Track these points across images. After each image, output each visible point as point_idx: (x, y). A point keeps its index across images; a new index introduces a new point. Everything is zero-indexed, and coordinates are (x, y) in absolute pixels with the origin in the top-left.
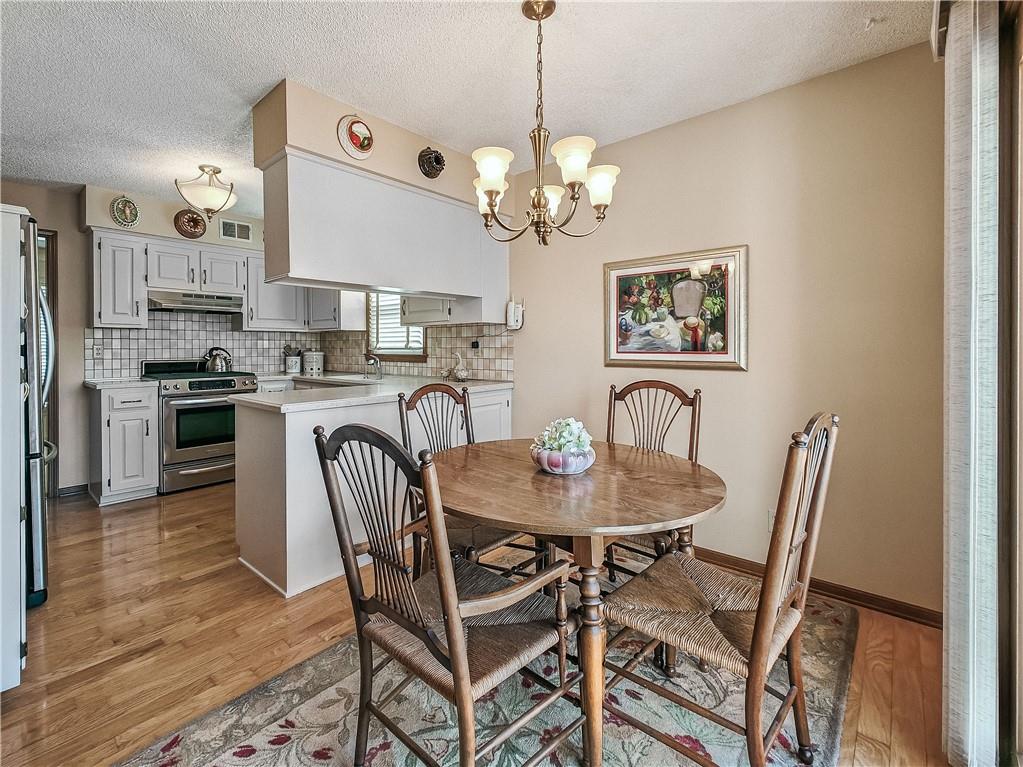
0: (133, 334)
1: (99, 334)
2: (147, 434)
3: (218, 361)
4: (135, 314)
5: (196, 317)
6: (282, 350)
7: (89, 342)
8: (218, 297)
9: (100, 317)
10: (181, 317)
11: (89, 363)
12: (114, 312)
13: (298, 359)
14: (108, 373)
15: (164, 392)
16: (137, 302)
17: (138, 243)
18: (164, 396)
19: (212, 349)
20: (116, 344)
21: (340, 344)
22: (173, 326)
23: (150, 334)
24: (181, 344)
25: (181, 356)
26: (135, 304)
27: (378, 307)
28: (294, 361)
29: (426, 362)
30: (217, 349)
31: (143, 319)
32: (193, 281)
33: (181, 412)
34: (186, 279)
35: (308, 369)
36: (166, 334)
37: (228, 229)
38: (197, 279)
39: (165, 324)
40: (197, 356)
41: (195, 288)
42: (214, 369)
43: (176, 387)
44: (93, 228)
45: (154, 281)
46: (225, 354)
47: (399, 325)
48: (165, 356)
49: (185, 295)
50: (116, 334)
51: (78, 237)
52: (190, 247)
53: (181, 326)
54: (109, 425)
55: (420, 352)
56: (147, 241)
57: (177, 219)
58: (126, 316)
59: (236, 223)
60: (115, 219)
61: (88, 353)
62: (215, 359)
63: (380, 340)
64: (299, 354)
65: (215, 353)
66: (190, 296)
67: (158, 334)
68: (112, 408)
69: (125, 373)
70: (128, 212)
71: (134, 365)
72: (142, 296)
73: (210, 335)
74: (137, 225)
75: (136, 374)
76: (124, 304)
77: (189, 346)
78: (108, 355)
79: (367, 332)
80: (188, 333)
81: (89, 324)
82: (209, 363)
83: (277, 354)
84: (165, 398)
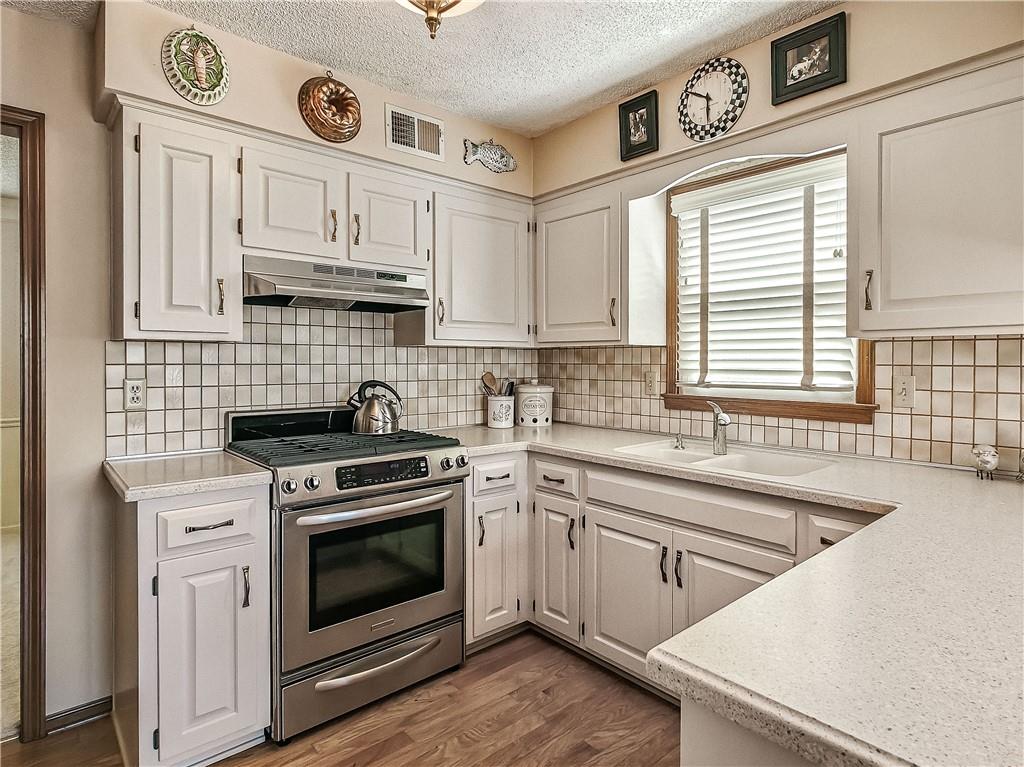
0: (210, 354)
1: (136, 354)
2: (246, 603)
3: (377, 411)
4: (215, 311)
5: (330, 317)
6: (479, 382)
7: (115, 373)
8: (381, 275)
9: (137, 315)
10: (304, 316)
11: (116, 422)
12: (170, 304)
13: (509, 401)
14: (155, 442)
15: (285, 498)
16: (220, 282)
17: (223, 145)
18: (282, 509)
19: (365, 386)
20: (174, 375)
21: (592, 371)
22: (288, 336)
23: (244, 354)
24: (303, 373)
25: (303, 400)
26: (215, 283)
27: (704, 296)
28: (502, 405)
29: (870, 422)
30: (373, 384)
31: (232, 323)
32: (334, 238)
33: (321, 541)
34: (321, 233)
35: (528, 422)
36: (274, 353)
37: (401, 128)
38: (341, 233)
39: (273, 333)
40: (333, 397)
41: (337, 254)
42: (369, 428)
43: (310, 484)
44: (121, 99)
45: (253, 233)
46: (390, 396)
47: (843, 334)
48: (272, 400)
49: (318, 268)
50: (174, 354)
51: (92, 129)
52: (326, 162)
53: (303, 335)
54: (155, 592)
55: (850, 399)
56: (244, 141)
57: (305, 93)
58: (194, 314)
59: (416, 117)
60: (172, 78)
61: (114, 397)
62: (370, 407)
63: (711, 366)
64: (512, 390)
65: (369, 392)
66: (327, 269)
67: (258, 354)
68: (161, 546)
69: (192, 439)
70: (201, 62)
71: (211, 420)
72: (231, 270)
73: (356, 354)
74: (223, 103)
75: (213, 441)
76: (193, 283)
77: (317, 378)
78: (155, 400)
79: (671, 350)
80: (317, 351)
81: (115, 332)
82: (360, 414)
83: (470, 391)
84: (284, 513)
